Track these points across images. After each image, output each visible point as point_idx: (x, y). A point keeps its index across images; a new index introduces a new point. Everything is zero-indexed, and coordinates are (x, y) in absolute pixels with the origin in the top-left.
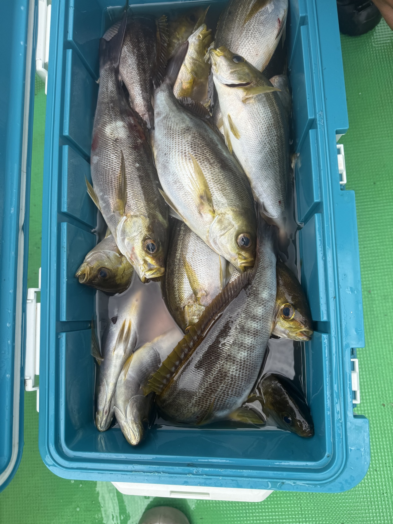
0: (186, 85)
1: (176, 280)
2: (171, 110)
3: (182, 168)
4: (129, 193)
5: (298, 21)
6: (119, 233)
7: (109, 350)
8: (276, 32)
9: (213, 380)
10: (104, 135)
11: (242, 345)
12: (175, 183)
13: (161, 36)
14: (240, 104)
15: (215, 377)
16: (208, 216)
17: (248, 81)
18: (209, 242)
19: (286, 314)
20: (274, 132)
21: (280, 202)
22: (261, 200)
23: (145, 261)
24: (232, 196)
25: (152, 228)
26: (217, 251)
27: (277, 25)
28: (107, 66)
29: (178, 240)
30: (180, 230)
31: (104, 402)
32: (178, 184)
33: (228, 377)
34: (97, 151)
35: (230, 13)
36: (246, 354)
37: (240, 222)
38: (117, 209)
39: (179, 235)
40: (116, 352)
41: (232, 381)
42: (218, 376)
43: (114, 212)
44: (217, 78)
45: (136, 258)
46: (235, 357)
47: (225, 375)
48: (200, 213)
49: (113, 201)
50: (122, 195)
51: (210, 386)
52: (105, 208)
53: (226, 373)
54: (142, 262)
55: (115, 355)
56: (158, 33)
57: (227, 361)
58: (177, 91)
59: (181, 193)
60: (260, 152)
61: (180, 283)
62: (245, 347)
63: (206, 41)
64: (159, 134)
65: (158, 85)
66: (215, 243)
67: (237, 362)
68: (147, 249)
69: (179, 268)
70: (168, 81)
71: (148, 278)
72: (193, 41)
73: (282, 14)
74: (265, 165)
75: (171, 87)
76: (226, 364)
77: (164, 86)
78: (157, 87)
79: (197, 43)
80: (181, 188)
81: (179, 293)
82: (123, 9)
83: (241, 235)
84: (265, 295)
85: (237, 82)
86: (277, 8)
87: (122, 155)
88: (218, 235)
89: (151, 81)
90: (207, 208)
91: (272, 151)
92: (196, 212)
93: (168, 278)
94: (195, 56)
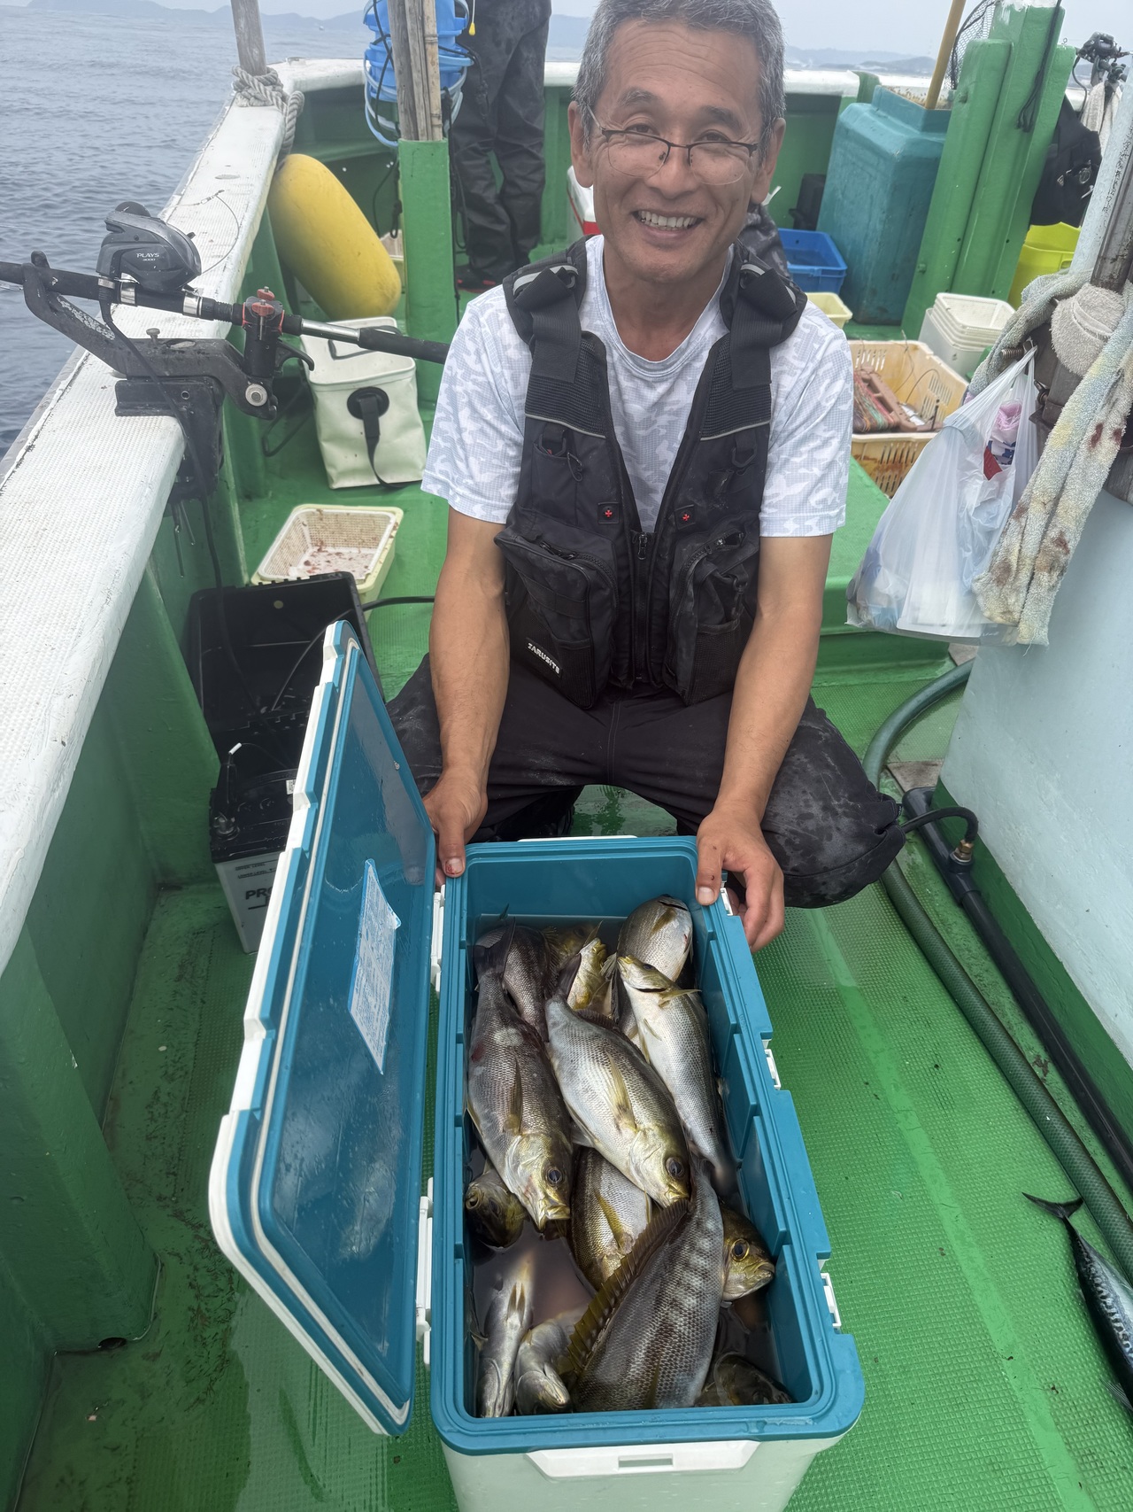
0: (580, 1000)
1: (588, 1222)
2: (570, 1019)
3: (595, 1073)
4: (526, 1107)
5: (705, 938)
6: (509, 1162)
7: (498, 1320)
8: (684, 946)
9: (656, 1335)
10: (492, 1043)
11: (689, 1288)
12: (587, 1091)
13: (550, 946)
14: (657, 1008)
15: (657, 1331)
16: (628, 1132)
17: (663, 986)
18: (629, 1170)
19: (738, 1253)
20: (695, 1041)
21: (711, 1129)
22: (689, 1126)
23: (547, 1197)
24: (655, 1108)
25: (556, 1149)
26: (641, 1185)
27: (684, 940)
28: (489, 973)
29: (585, 1174)
30: (587, 1163)
31: (496, 1392)
32: (590, 1092)
33: (675, 1333)
34: (482, 1061)
35: (632, 927)
36: (695, 1301)
37: (668, 1143)
38: (509, 1125)
39: (586, 1168)
40: (509, 1320)
41: (680, 1341)
42: (661, 1329)
43: (504, 1131)
44: (629, 983)
45: (535, 1191)
46: (681, 1304)
47: (671, 1330)
48: (618, 1127)
49: (502, 1116)
50: (516, 1109)
51: (653, 1346)
52: (489, 1130)
53: (671, 1326)
54: (541, 1195)
55: (508, 1324)
56: (546, 943)
57: (672, 1307)
58: (570, 1002)
59: (594, 1104)
60: (683, 1061)
61: (595, 1225)
62: (693, 1291)
63: (601, 954)
64: (559, 1042)
65: (550, 996)
66: (638, 1171)
67: (685, 1311)
68: (548, 1177)
69: (592, 1206)
70: (561, 993)
71: (550, 1218)
72: (588, 954)
73: (688, 930)
74: (691, 1077)
75: (565, 998)
76: (672, 1312)
77: (556, 997)
78: (549, 998)
79: (591, 956)
80: (594, 1096)
81: (594, 1239)
82: (501, 917)
83: (669, 1160)
84: (710, 1225)
85: (652, 987)
86: (682, 925)
87: (517, 1063)
88: (642, 1158)
89: (542, 989)
90: (624, 1122)
91: (695, 1063)
92: (614, 1129)
93: (575, 1223)
94: (589, 968)
